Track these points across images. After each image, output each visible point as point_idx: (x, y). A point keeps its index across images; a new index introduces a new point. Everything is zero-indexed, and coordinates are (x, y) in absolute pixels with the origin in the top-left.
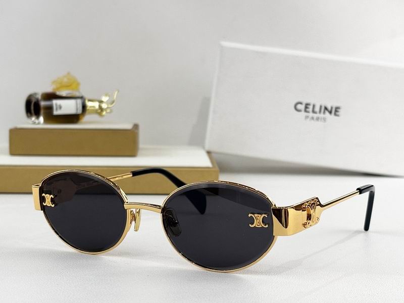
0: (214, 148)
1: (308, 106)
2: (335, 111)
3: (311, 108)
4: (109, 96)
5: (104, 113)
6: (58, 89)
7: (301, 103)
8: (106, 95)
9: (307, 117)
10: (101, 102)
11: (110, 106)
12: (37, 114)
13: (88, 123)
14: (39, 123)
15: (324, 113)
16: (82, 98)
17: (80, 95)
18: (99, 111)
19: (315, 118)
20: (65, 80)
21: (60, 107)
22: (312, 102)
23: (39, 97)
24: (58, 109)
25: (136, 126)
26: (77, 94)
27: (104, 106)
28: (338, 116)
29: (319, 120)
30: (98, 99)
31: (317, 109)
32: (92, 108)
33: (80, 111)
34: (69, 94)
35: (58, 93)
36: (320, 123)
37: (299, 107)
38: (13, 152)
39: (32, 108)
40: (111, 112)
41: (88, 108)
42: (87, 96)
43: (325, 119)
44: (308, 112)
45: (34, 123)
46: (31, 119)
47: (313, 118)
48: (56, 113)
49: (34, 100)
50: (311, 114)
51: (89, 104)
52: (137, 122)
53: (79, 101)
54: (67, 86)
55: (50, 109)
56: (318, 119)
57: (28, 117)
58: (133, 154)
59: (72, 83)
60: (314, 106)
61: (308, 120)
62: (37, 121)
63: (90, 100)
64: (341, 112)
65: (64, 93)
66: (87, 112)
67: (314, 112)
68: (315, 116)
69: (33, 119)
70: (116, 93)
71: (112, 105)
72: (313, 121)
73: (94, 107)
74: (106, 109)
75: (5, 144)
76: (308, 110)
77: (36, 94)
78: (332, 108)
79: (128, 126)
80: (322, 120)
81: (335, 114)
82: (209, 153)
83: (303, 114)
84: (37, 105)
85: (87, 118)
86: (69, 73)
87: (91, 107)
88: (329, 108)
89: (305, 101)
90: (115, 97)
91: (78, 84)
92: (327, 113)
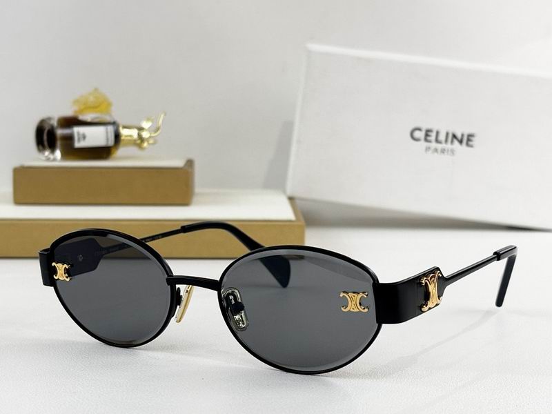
0: (298, 193)
1: (429, 133)
2: (468, 140)
3: (433, 135)
4: (152, 121)
5: (145, 145)
6: (81, 111)
7: (419, 129)
8: (148, 120)
9: (428, 149)
10: (141, 129)
11: (153, 135)
12: (52, 147)
13: (123, 159)
14: (55, 160)
15: (452, 142)
16: (114, 123)
17: (112, 121)
18: (139, 142)
19: (439, 151)
20: (91, 99)
21: (84, 137)
22: (435, 127)
23: (55, 123)
24: (82, 139)
25: (190, 163)
26: (107, 118)
27: (145, 135)
28: (472, 146)
29: (446, 153)
30: (137, 125)
31: (442, 137)
32: (129, 138)
33: (111, 142)
34: (97, 118)
35: (81, 117)
36: (446, 158)
37: (417, 134)
38: (19, 200)
39: (45, 137)
40: (155, 143)
41: (123, 138)
42: (121, 121)
43: (453, 152)
44: (430, 141)
45: (48, 159)
46: (44, 154)
47: (436, 150)
48: (77, 145)
49: (47, 128)
50: (434, 145)
51: (124, 132)
52: (190, 156)
53: (111, 129)
54: (94, 108)
55: (69, 139)
56: (443, 151)
57: (39, 150)
58: (185, 201)
59: (102, 103)
60: (438, 133)
61: (430, 152)
62: (52, 157)
63: (125, 127)
64: (475, 141)
65: (88, 117)
66: (122, 143)
67: (437, 141)
68: (439, 146)
69: (47, 153)
70: (162, 116)
71: (156, 134)
72: (436, 154)
73: (131, 136)
74: (148, 140)
75: (7, 188)
76: (429, 138)
77: (50, 119)
78: (463, 135)
79: (179, 163)
80: (449, 152)
81: (468, 145)
82: (291, 199)
83: (423, 144)
84: (51, 133)
85: (121, 151)
86: (96, 90)
87: (126, 136)
88: (459, 136)
89: (425, 127)
90: (160, 122)
91: (109, 104)
92: (456, 142)
